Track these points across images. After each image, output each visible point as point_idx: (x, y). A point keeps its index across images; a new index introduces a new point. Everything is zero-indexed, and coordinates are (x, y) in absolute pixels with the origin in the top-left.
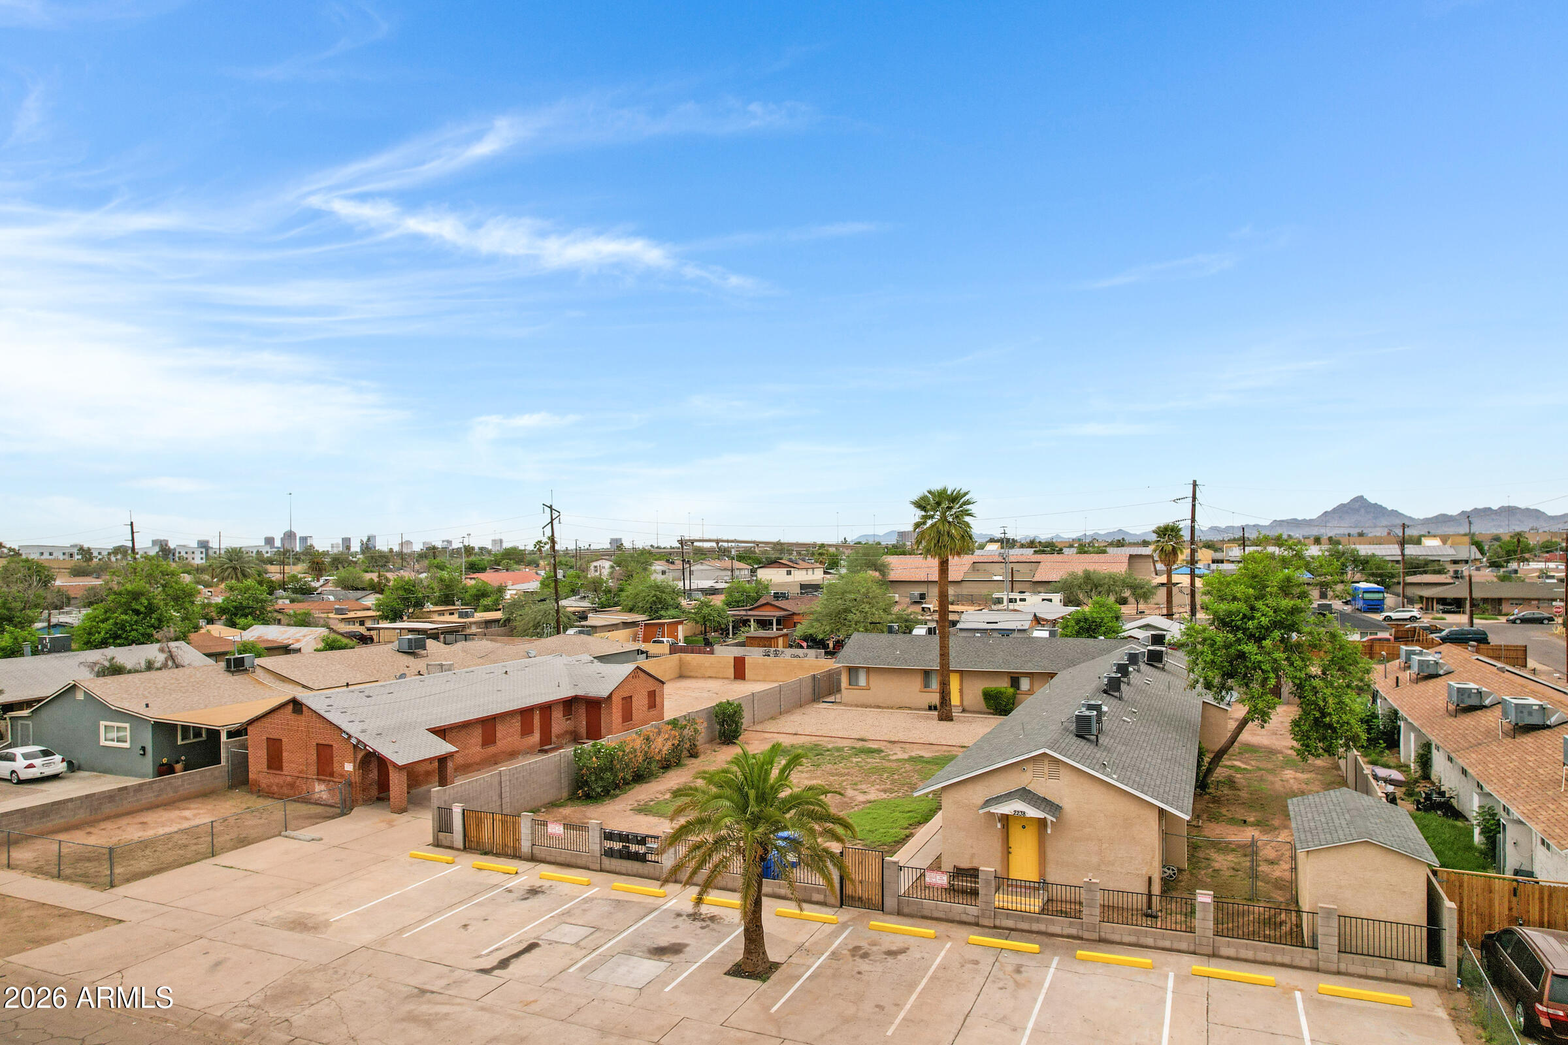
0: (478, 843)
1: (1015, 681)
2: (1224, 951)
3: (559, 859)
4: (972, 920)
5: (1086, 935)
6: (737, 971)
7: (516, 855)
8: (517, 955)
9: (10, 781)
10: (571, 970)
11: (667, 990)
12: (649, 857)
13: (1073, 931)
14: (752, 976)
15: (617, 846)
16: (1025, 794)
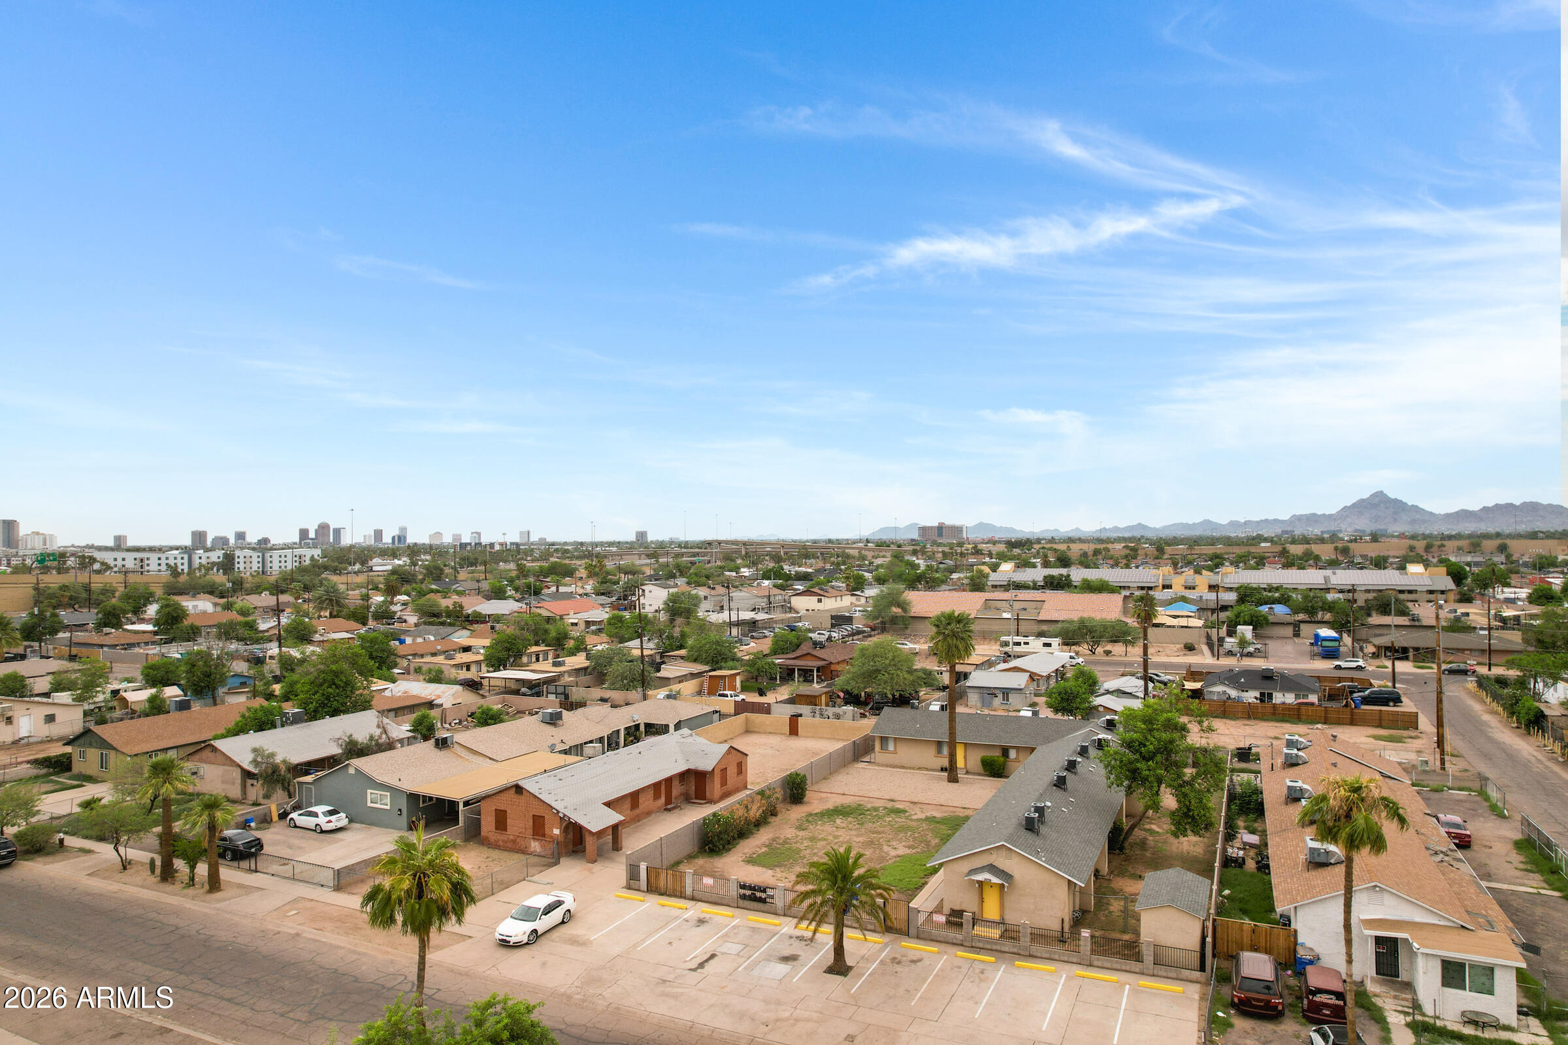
0: (657, 888)
1: (1005, 751)
2: (1096, 963)
3: (710, 900)
4: (959, 942)
5: (1022, 953)
6: (830, 970)
7: (682, 896)
8: (707, 961)
9: (315, 831)
10: (740, 969)
11: (794, 980)
12: (768, 900)
13: (1015, 950)
14: (838, 973)
15: (748, 893)
16: (992, 869)
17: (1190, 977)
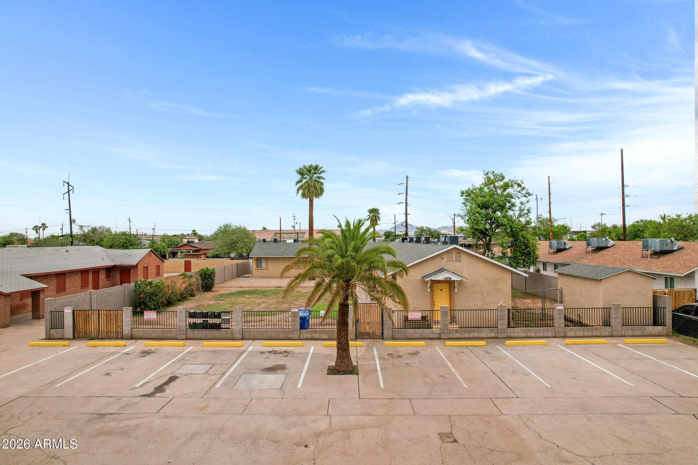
0: (86, 333)
3: (153, 335)
4: (436, 336)
5: (500, 336)
6: (333, 371)
7: (120, 337)
8: (167, 383)
10: (217, 386)
11: (299, 386)
12: (223, 326)
13: (493, 335)
14: (345, 373)
15: (199, 321)
16: (445, 270)
17: (653, 332)
